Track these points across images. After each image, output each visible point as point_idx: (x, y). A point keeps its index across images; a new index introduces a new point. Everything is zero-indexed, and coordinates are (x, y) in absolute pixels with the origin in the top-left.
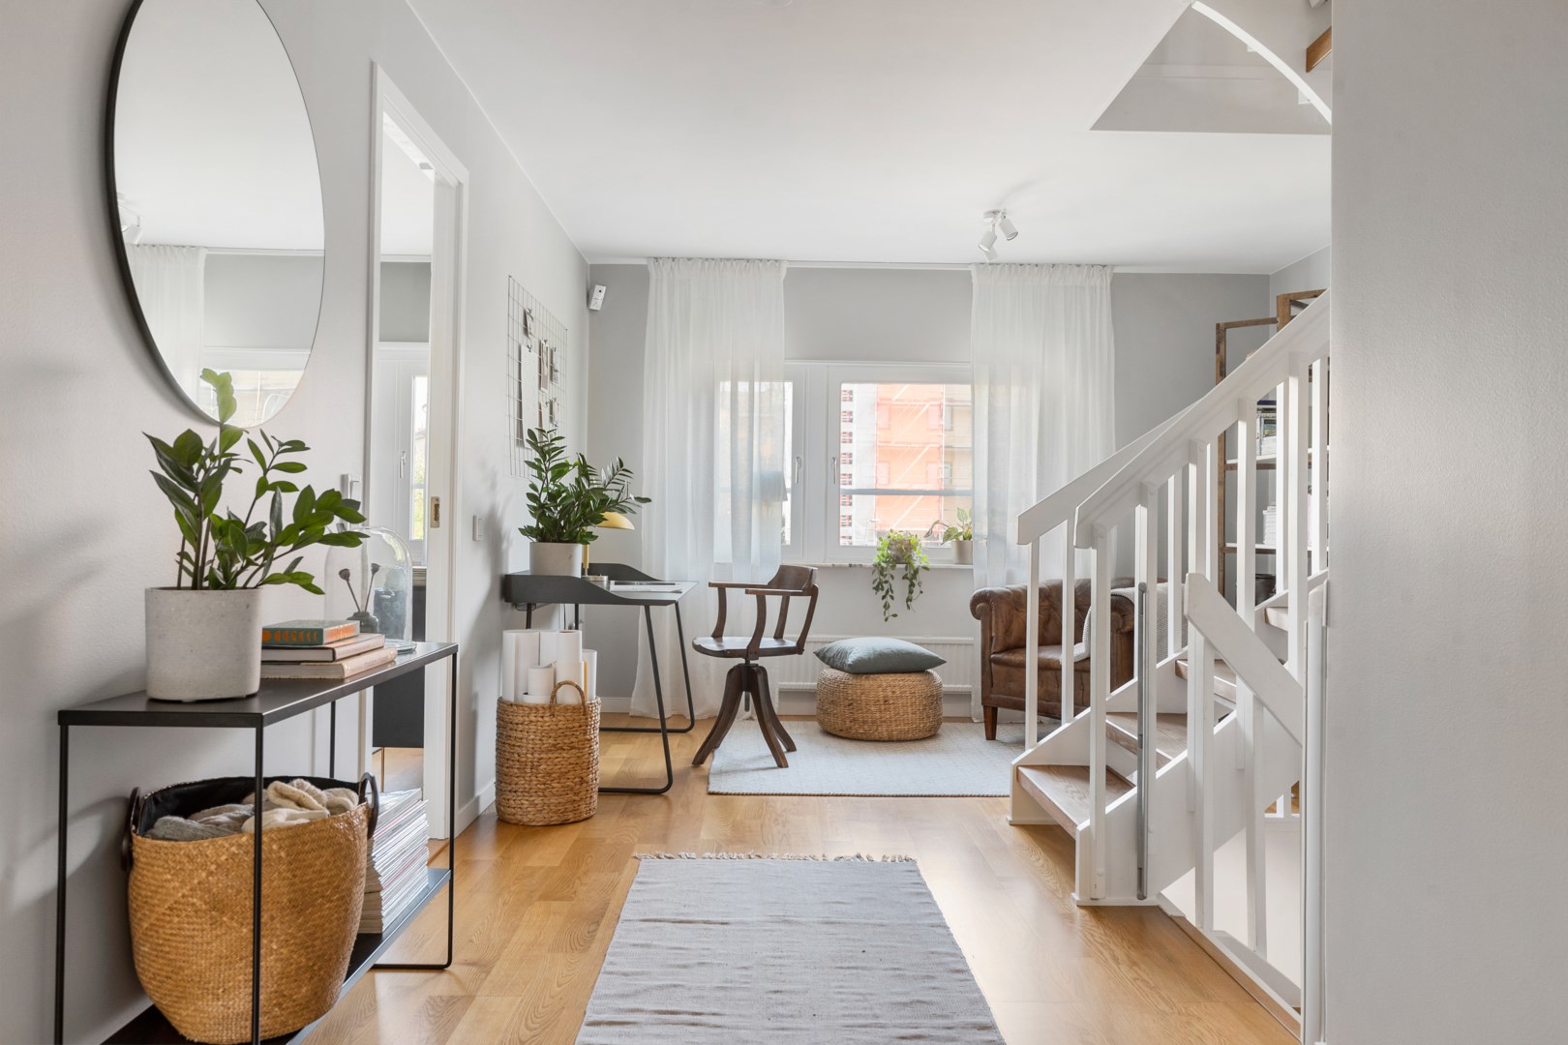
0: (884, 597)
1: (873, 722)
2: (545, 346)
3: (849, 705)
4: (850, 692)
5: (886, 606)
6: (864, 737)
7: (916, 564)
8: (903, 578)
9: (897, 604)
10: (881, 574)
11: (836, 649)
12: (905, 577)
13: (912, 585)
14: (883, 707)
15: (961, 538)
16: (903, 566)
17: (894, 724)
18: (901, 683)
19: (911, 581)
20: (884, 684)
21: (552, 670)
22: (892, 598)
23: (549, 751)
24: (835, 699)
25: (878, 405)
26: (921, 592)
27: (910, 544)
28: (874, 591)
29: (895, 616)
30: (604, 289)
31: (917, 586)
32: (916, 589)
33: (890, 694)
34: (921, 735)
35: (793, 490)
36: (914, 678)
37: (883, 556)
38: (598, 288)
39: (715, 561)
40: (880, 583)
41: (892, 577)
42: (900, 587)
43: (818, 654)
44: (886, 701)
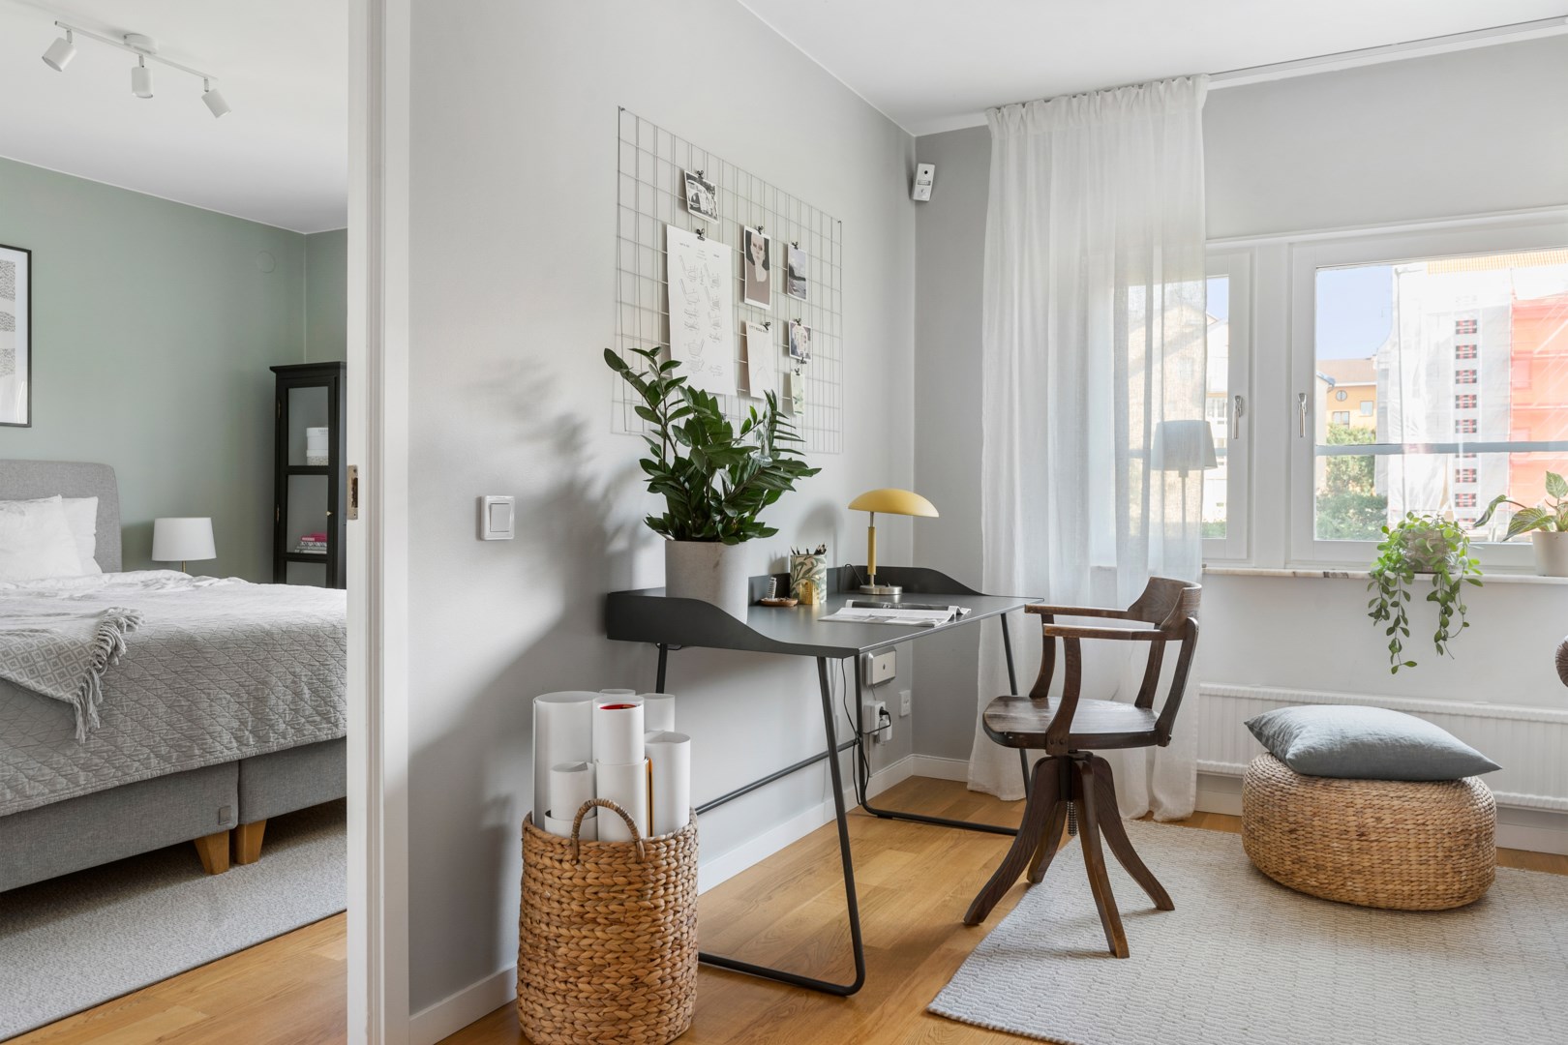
0: (1390, 631)
1: (1337, 870)
2: (757, 239)
3: (1292, 831)
4: (1291, 807)
5: (1395, 648)
6: (1320, 894)
7: (1457, 575)
8: (1429, 599)
9: (1418, 643)
10: (1385, 590)
11: (1279, 722)
12: (1432, 597)
13: (1447, 611)
14: (1355, 845)
15: (1553, 528)
16: (1429, 577)
17: (1379, 880)
18: (1396, 802)
19: (1444, 604)
20: (1360, 802)
21: (588, 773)
22: (1406, 632)
23: (570, 924)
24: (1266, 815)
25: (1513, 359)
26: (1466, 625)
27: (1442, 539)
28: (1373, 619)
29: (1412, 664)
30: (931, 168)
31: (1456, 613)
32: (1455, 620)
33: (1371, 822)
34: (1440, 904)
35: (1232, 452)
36: (1427, 794)
37: (1389, 559)
38: (922, 167)
39: (1094, 563)
40: (1382, 607)
41: (1407, 597)
42: (1422, 616)
43: (1251, 727)
44: (1362, 835)
